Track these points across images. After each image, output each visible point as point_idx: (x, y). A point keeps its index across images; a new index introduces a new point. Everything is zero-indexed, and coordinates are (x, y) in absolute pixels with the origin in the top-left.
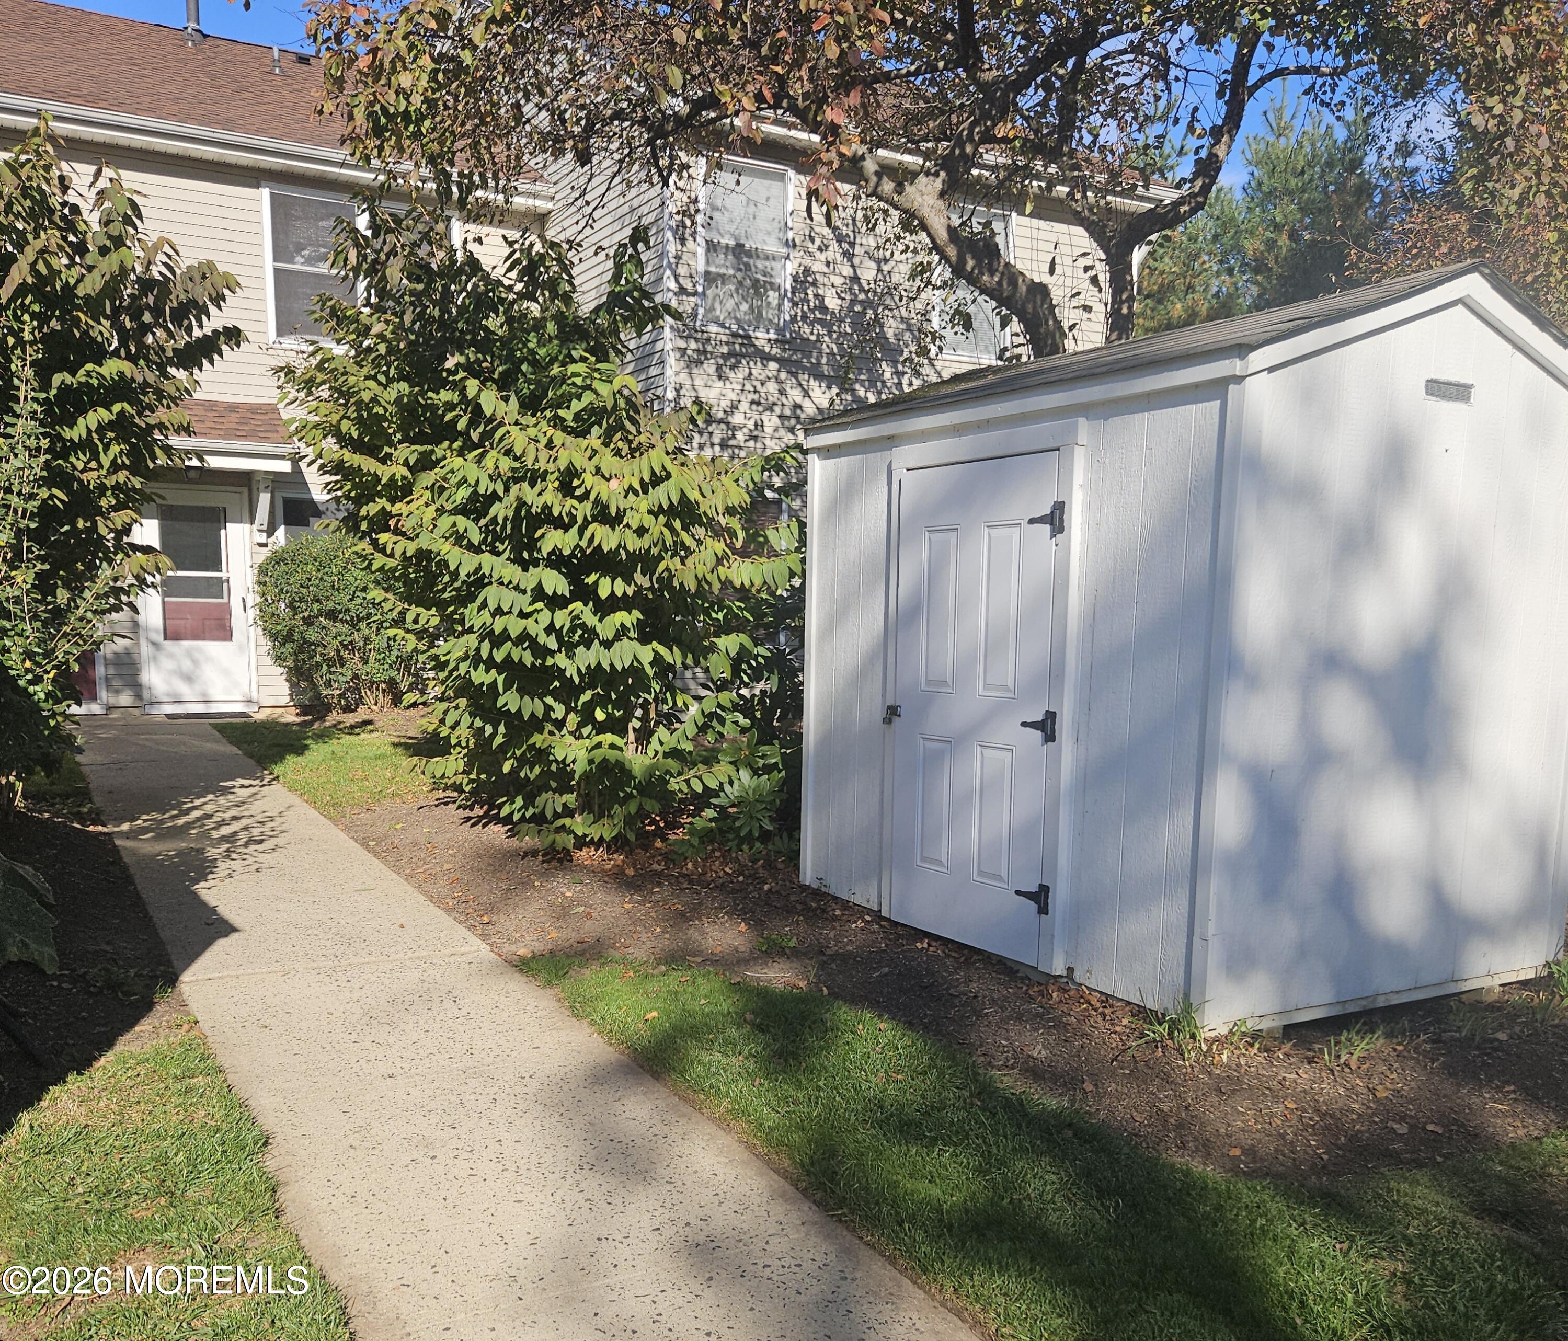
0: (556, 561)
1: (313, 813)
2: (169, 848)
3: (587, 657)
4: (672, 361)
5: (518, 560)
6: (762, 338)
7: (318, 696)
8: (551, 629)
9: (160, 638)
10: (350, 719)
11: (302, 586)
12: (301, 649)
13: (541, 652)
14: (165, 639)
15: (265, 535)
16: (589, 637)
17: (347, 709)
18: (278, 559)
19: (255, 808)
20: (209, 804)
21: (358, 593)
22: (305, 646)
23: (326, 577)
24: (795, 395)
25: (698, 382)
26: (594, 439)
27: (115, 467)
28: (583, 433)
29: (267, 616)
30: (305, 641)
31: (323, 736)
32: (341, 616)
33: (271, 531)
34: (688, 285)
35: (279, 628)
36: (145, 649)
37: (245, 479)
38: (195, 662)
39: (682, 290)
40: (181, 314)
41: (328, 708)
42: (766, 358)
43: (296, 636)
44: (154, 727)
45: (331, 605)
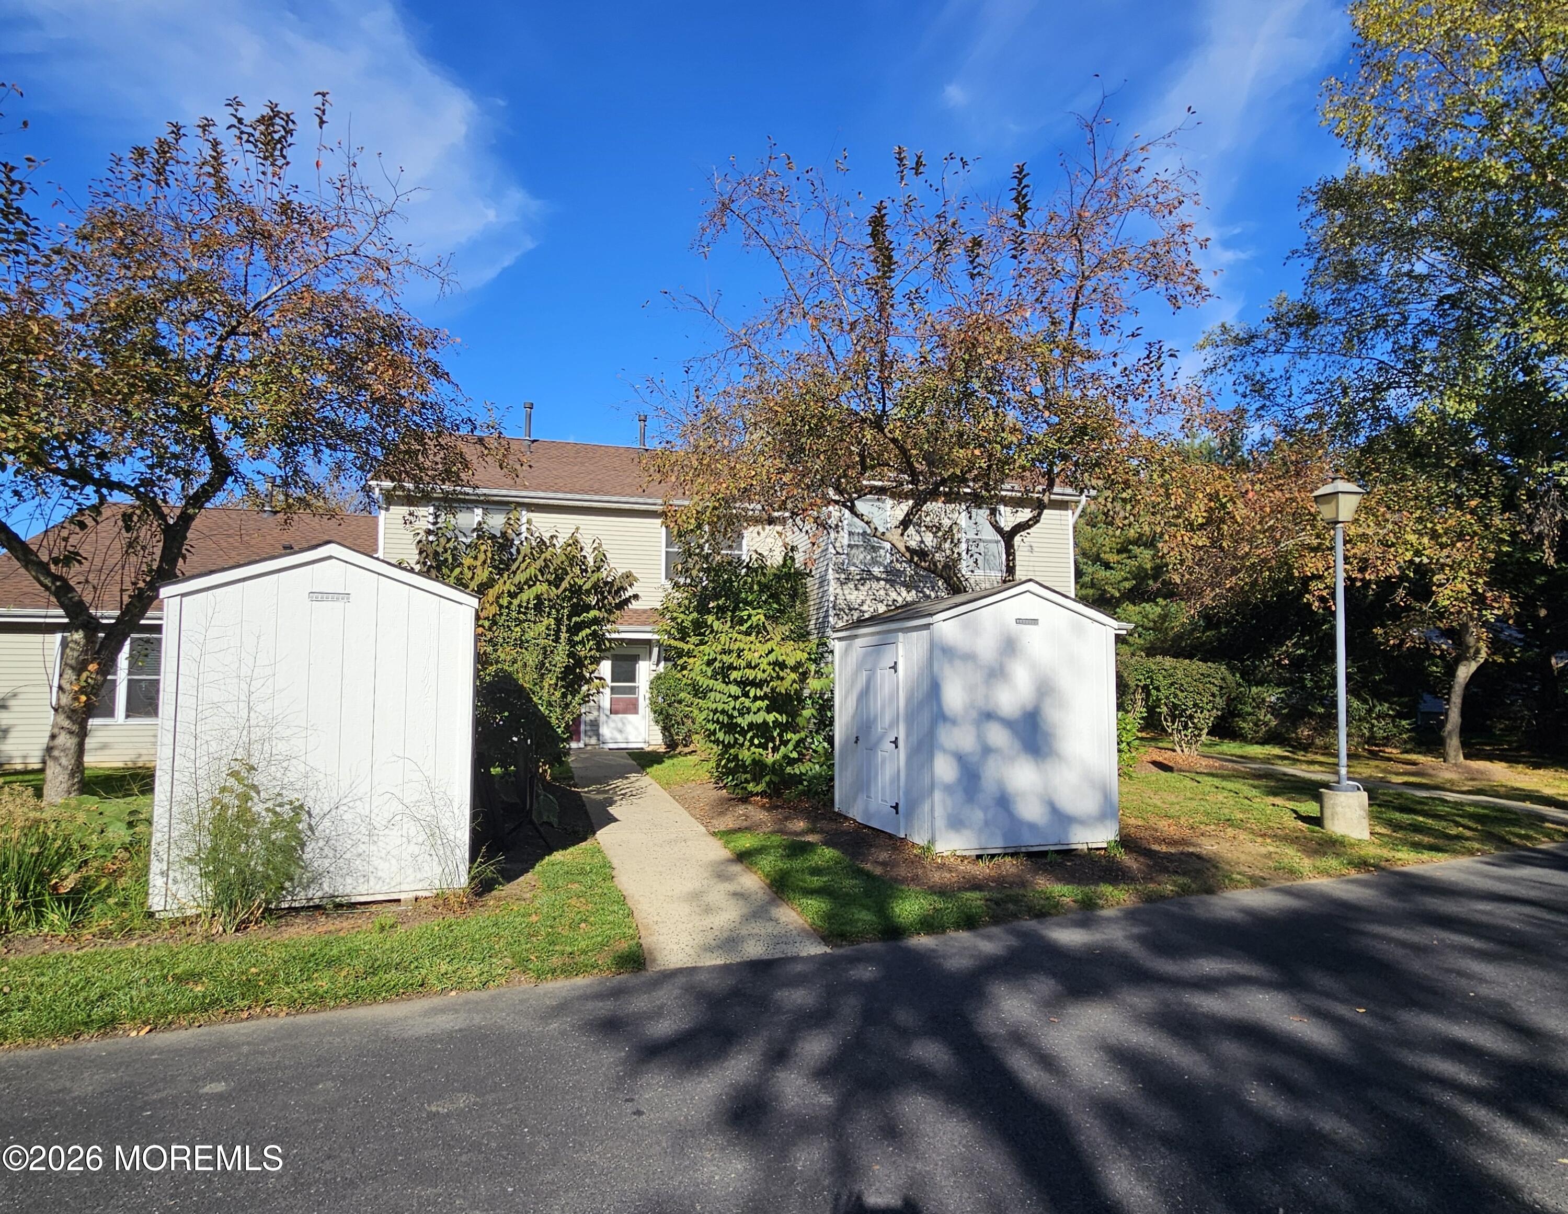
0: (737, 683)
1: (658, 786)
2: (601, 797)
3: (749, 718)
4: (832, 582)
5: (724, 682)
6: (876, 570)
7: (673, 740)
8: (734, 708)
9: (609, 713)
10: (687, 750)
11: (668, 689)
12: (666, 718)
13: (731, 717)
14: (611, 714)
15: (655, 666)
16: (749, 710)
17: (686, 746)
18: (658, 678)
19: (637, 784)
20: (619, 782)
22: (668, 716)
24: (894, 595)
25: (846, 592)
26: (753, 638)
27: (591, 650)
28: (750, 635)
29: (653, 703)
30: (668, 714)
31: (671, 757)
33: (657, 665)
34: (840, 551)
35: (658, 708)
36: (603, 718)
37: (648, 642)
38: (623, 724)
39: (838, 553)
40: (617, 592)
41: (677, 745)
42: (878, 579)
43: (665, 712)
44: (602, 753)
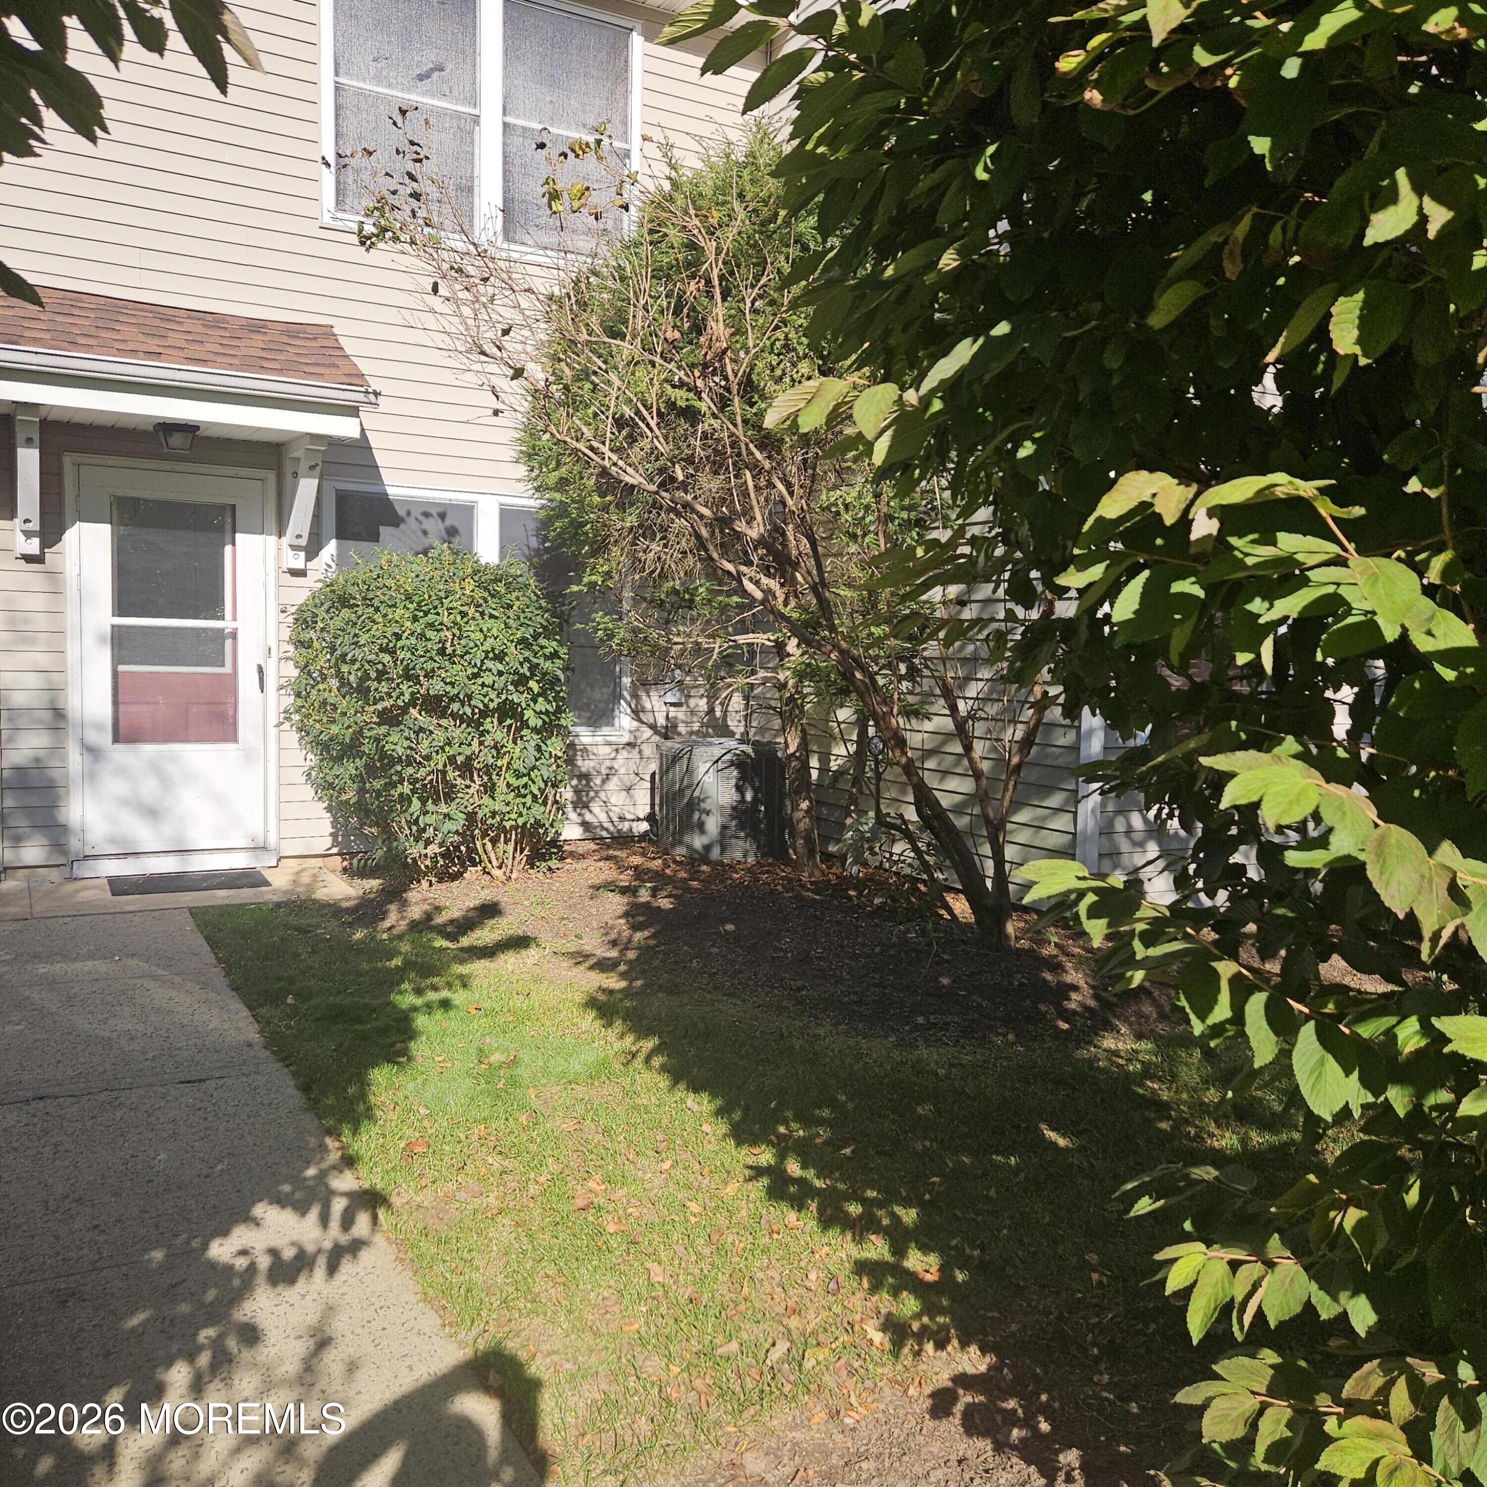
9: (107, 737)
11: (382, 650)
12: (371, 771)
14: (116, 739)
15: (302, 554)
18: (333, 598)
21: (489, 664)
22: (381, 764)
23: (430, 634)
29: (309, 705)
30: (383, 755)
32: (455, 706)
33: (312, 550)
35: (335, 729)
36: (74, 758)
38: (165, 782)
43: (367, 747)
45: (437, 687)
